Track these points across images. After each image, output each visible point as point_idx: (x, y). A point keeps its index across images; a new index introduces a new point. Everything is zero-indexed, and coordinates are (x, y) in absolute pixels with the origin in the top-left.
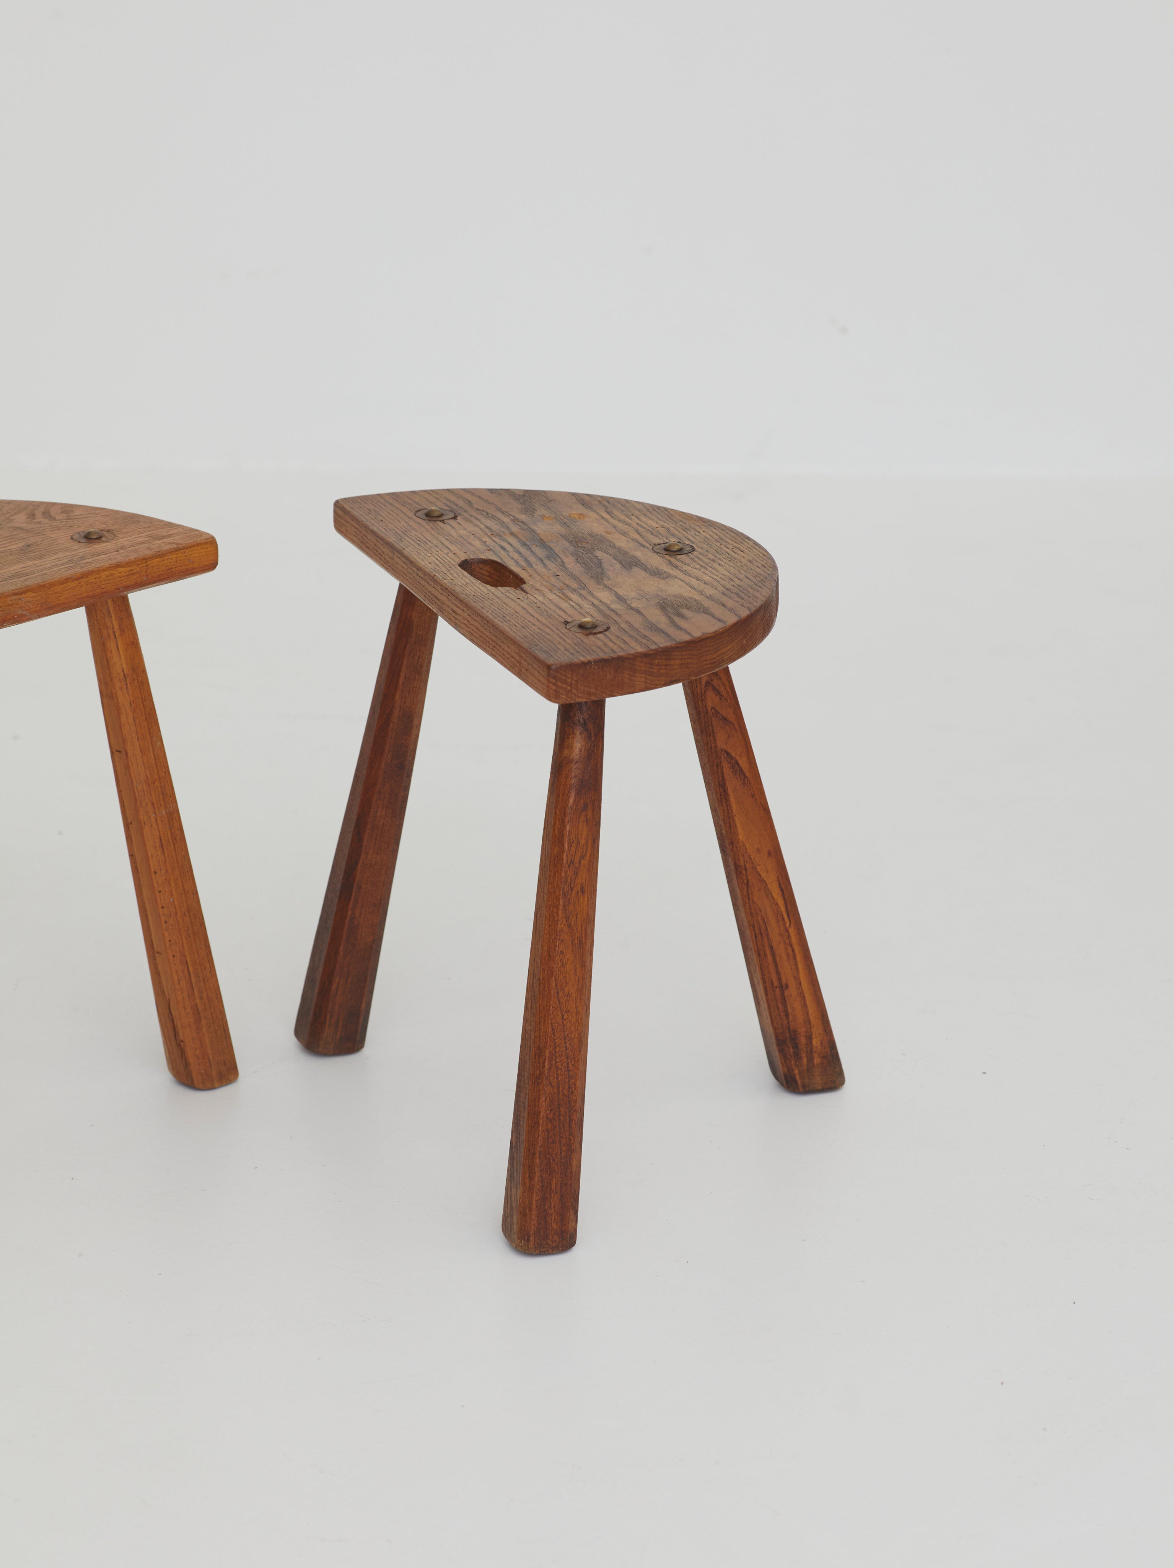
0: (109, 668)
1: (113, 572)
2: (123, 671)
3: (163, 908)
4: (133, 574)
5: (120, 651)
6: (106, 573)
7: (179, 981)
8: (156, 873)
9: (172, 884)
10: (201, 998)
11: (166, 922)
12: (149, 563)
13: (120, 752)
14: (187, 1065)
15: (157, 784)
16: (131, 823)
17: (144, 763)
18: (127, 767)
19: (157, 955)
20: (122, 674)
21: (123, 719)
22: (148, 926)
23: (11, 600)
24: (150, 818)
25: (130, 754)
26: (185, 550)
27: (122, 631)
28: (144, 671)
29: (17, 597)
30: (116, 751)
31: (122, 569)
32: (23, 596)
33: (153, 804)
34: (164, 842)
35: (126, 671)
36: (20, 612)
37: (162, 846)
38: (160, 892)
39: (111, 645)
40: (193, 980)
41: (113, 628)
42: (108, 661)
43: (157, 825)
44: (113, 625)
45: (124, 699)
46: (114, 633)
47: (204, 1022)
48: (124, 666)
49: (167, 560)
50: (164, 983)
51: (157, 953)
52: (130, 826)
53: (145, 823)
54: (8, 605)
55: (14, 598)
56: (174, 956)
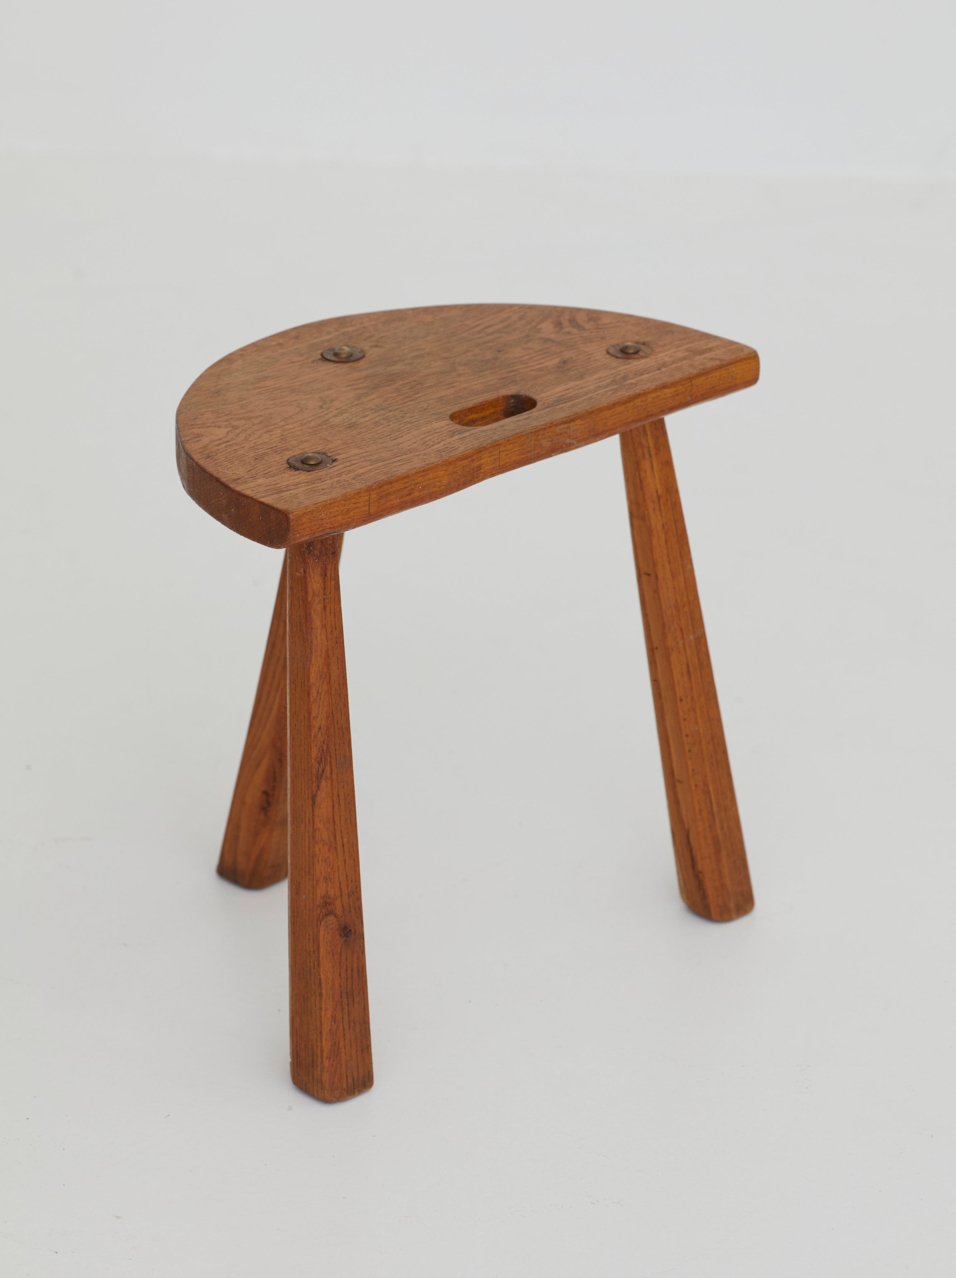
0: (642, 488)
1: (659, 394)
2: (657, 492)
3: (687, 736)
4: (678, 395)
5: (655, 472)
6: (653, 395)
7: (700, 811)
8: (681, 700)
9: (698, 712)
10: (722, 828)
11: (690, 751)
12: (694, 382)
13: (649, 575)
14: (704, 897)
15: (686, 609)
16: (657, 648)
17: (674, 588)
18: (656, 591)
19: (677, 784)
20: (655, 495)
21: (655, 541)
22: (669, 753)
23: (560, 430)
24: (677, 643)
25: (660, 577)
26: (729, 367)
27: (658, 449)
28: (677, 492)
29: (566, 425)
30: (645, 574)
31: (667, 391)
32: (572, 424)
33: (681, 629)
34: (691, 669)
35: (660, 492)
36: (568, 441)
37: (689, 672)
38: (685, 720)
39: (646, 465)
40: (715, 809)
41: (649, 447)
42: (641, 481)
43: (685, 650)
44: (648, 444)
45: (656, 521)
46: (649, 452)
47: (724, 853)
48: (659, 486)
49: (712, 378)
50: (684, 812)
51: (679, 781)
52: (656, 651)
53: (672, 649)
54: (557, 435)
55: (563, 426)
56: (696, 786)
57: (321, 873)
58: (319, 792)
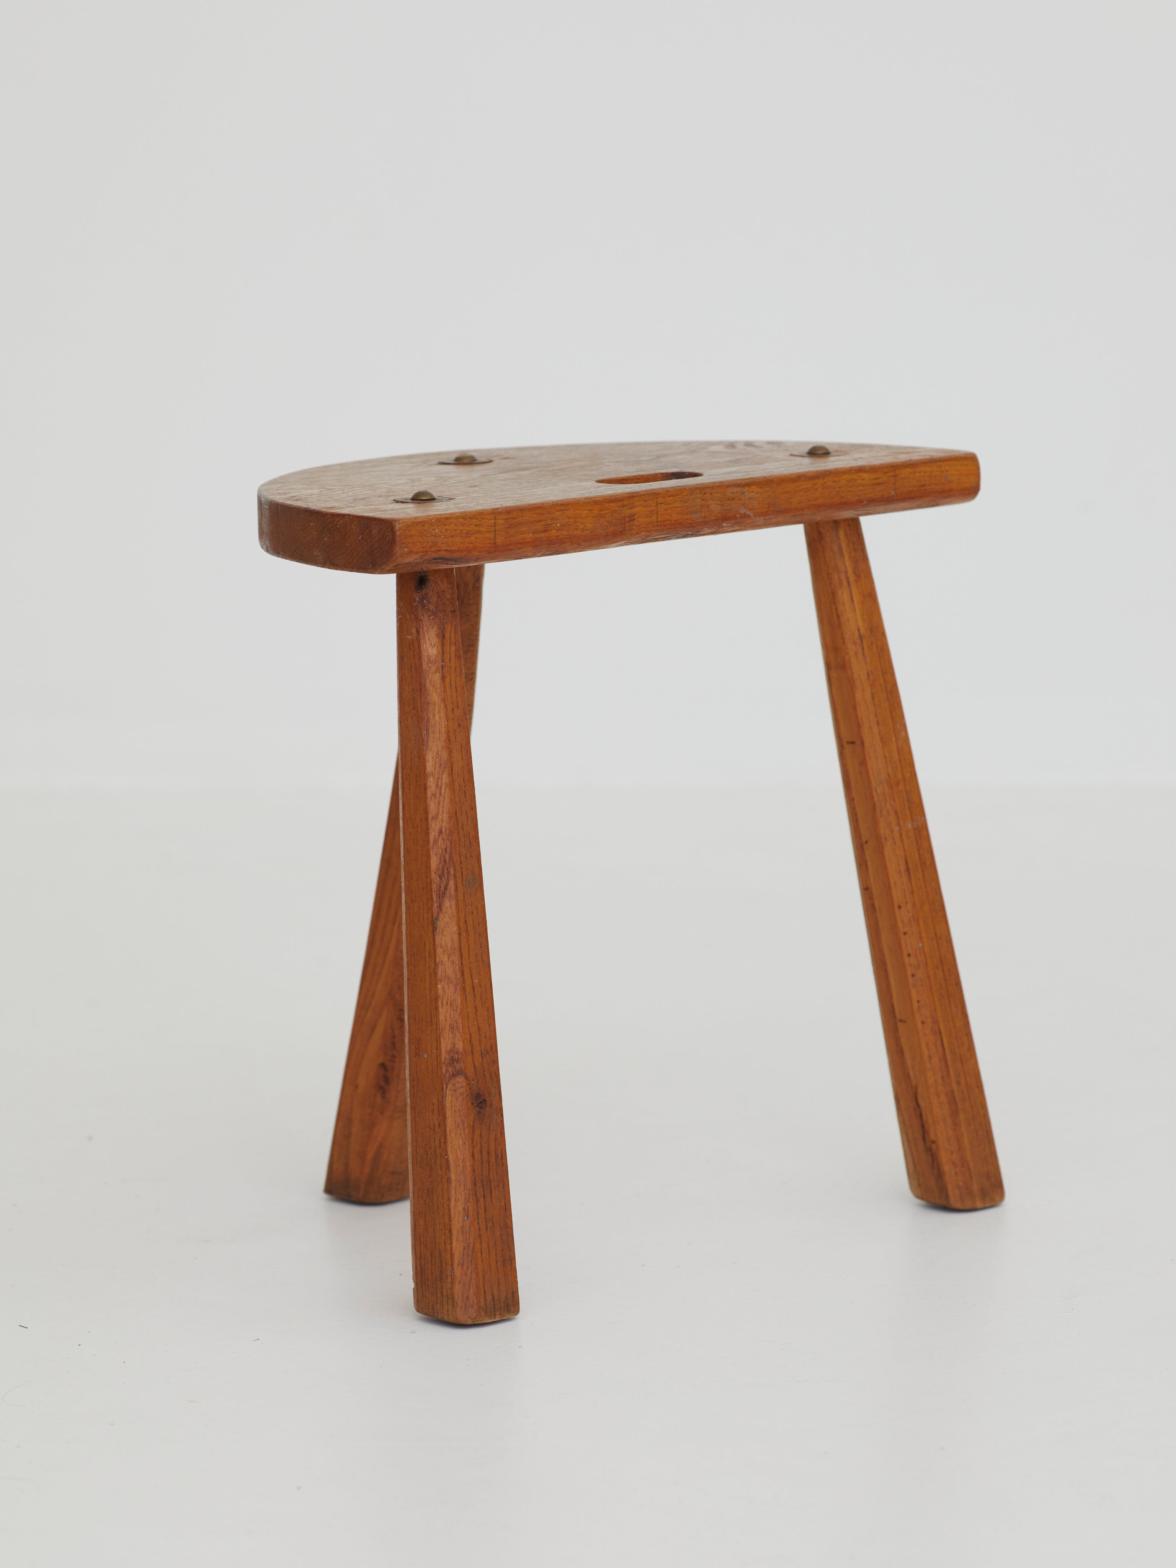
0: (840, 626)
2: (859, 630)
3: (909, 955)
4: (879, 484)
5: (855, 602)
7: (930, 1057)
8: (900, 907)
9: (922, 925)
10: (958, 1083)
11: (913, 976)
13: (853, 743)
14: (939, 1175)
15: (901, 786)
16: (866, 842)
17: (885, 757)
18: (863, 763)
19: (900, 1025)
20: (857, 634)
21: (858, 695)
22: (888, 985)
23: (732, 493)
24: (892, 831)
25: (866, 744)
27: (858, 576)
28: (883, 634)
29: (739, 489)
30: (848, 743)
31: (865, 475)
32: (746, 489)
33: (896, 813)
34: (910, 866)
35: (862, 631)
36: (743, 511)
37: (908, 870)
38: (905, 933)
39: (843, 595)
40: (949, 1057)
41: (846, 572)
42: (838, 617)
43: (902, 841)
44: (846, 567)
45: (859, 669)
46: (847, 578)
47: (962, 1117)
48: (860, 623)
49: (920, 472)
50: (909, 1062)
51: (901, 1021)
52: (865, 847)
53: (886, 839)
54: (729, 499)
55: (736, 490)
56: (923, 1023)
57: (446, 1020)
58: (441, 915)
